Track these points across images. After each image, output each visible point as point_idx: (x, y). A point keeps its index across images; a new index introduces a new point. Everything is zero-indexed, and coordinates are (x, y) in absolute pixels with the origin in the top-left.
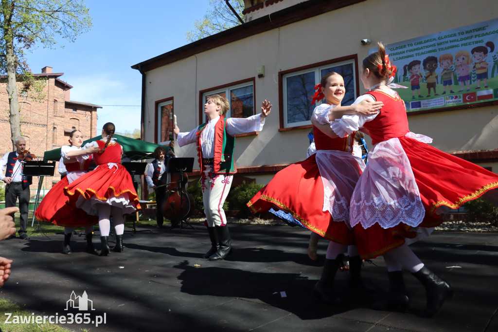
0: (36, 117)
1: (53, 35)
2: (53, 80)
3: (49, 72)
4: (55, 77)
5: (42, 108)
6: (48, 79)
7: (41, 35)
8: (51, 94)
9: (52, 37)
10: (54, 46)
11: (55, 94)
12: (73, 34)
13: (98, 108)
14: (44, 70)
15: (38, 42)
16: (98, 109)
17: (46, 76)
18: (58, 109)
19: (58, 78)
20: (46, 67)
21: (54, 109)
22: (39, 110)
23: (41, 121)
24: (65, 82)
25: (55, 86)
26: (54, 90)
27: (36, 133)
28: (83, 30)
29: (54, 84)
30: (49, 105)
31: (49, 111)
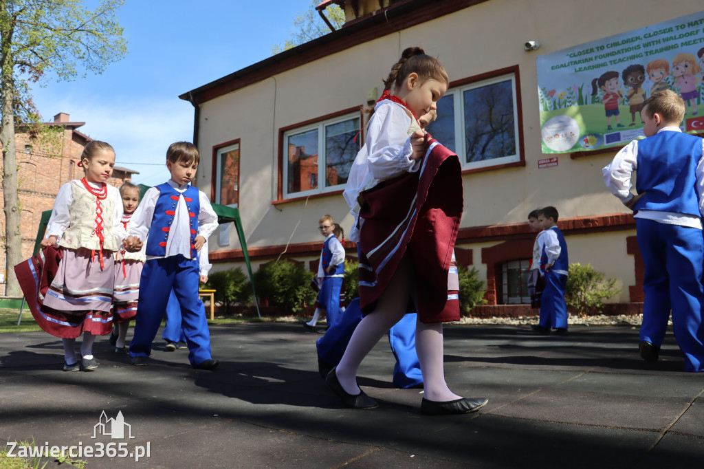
0: (44, 184)
2: (70, 132)
3: (63, 120)
4: (73, 127)
5: (52, 171)
6: (63, 131)
8: (66, 152)
10: (71, 78)
11: (72, 152)
12: (101, 64)
13: (133, 173)
14: (57, 117)
15: (49, 73)
16: (133, 176)
17: (60, 126)
18: (76, 173)
19: (77, 129)
20: (59, 114)
21: (70, 174)
22: (49, 174)
23: (50, 190)
24: (87, 135)
25: (73, 142)
26: (70, 145)
27: (43, 207)
28: (115, 59)
29: (70, 137)
30: (63, 167)
31: (62, 175)
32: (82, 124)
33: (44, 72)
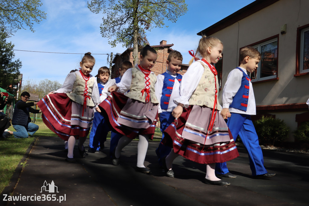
1: (163, 19)
2: (166, 49)
3: (164, 44)
4: (168, 47)
6: (163, 49)
7: (155, 19)
8: (165, 59)
9: (163, 20)
10: (161, 26)
12: (175, 17)
14: (161, 42)
15: (153, 24)
17: (162, 47)
19: (170, 48)
20: (162, 41)
22: (157, 69)
29: (167, 52)
30: (163, 66)
31: (163, 70)
32: (173, 45)
33: (151, 24)
